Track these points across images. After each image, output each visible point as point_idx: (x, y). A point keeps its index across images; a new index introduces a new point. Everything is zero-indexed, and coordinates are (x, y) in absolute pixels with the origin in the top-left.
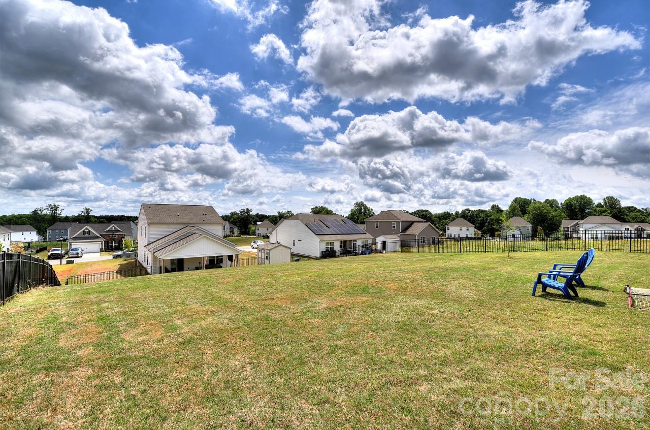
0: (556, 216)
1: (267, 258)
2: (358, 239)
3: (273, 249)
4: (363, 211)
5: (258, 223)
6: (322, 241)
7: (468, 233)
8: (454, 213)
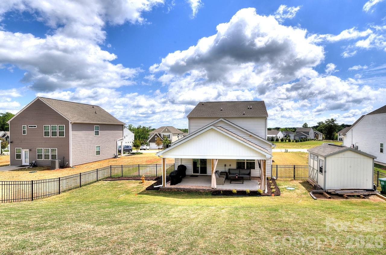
1: (321, 170)
3: (331, 155)
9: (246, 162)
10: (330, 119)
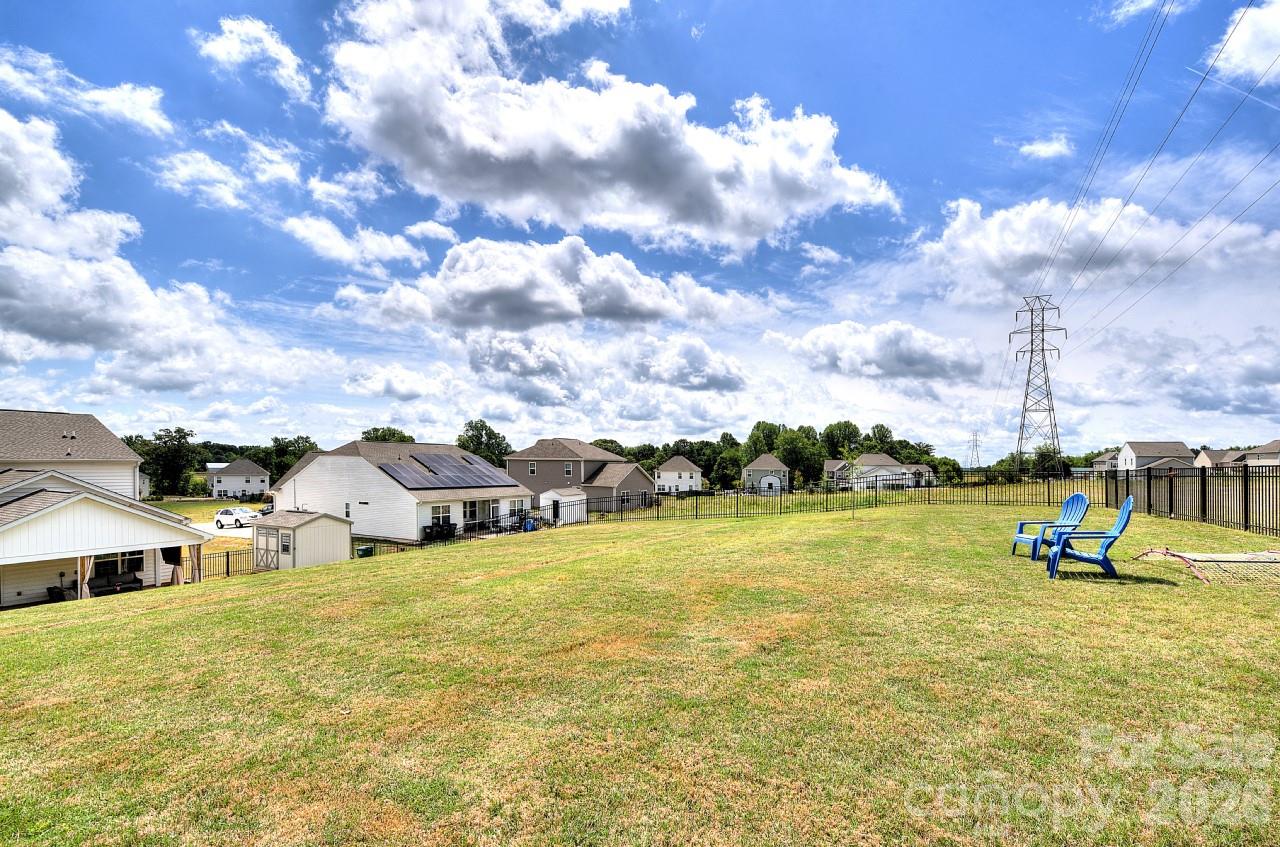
0: (814, 455)
1: (286, 549)
2: (503, 498)
3: (302, 525)
4: (484, 439)
5: (210, 465)
6: (424, 503)
7: (692, 482)
8: (661, 448)
9: (119, 558)
10: (173, 429)
